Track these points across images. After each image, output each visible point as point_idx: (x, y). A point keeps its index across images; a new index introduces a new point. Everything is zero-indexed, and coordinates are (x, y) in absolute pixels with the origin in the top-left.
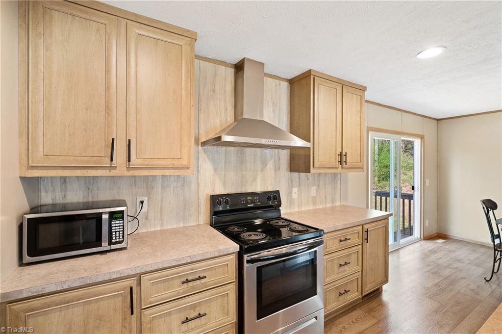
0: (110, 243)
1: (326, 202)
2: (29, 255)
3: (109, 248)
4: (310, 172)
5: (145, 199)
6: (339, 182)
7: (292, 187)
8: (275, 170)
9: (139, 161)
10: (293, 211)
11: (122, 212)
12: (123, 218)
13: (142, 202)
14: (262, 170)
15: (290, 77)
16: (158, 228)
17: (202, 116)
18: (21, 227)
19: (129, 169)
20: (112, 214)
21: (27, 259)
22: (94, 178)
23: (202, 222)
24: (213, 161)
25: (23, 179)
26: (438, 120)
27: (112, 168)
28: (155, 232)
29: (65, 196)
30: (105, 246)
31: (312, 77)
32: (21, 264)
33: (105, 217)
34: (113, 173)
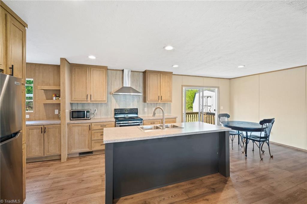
0: (87, 118)
1: (160, 114)
2: (72, 118)
3: (86, 119)
4: (146, 102)
5: (96, 109)
6: (166, 106)
7: (145, 107)
8: (138, 102)
9: (93, 99)
10: (145, 115)
11: (89, 111)
12: (89, 112)
13: (95, 110)
14: (133, 102)
15: (143, 71)
16: (100, 117)
17: (112, 86)
18: (70, 113)
19: (91, 101)
20: (87, 111)
21: (71, 119)
22: (84, 103)
23: (112, 117)
24: (116, 99)
25: (70, 103)
26: (230, 79)
27: (87, 101)
28: (99, 118)
29: (78, 108)
30: (86, 118)
31: (147, 72)
32: (70, 120)
33: (86, 112)
34: (87, 102)
